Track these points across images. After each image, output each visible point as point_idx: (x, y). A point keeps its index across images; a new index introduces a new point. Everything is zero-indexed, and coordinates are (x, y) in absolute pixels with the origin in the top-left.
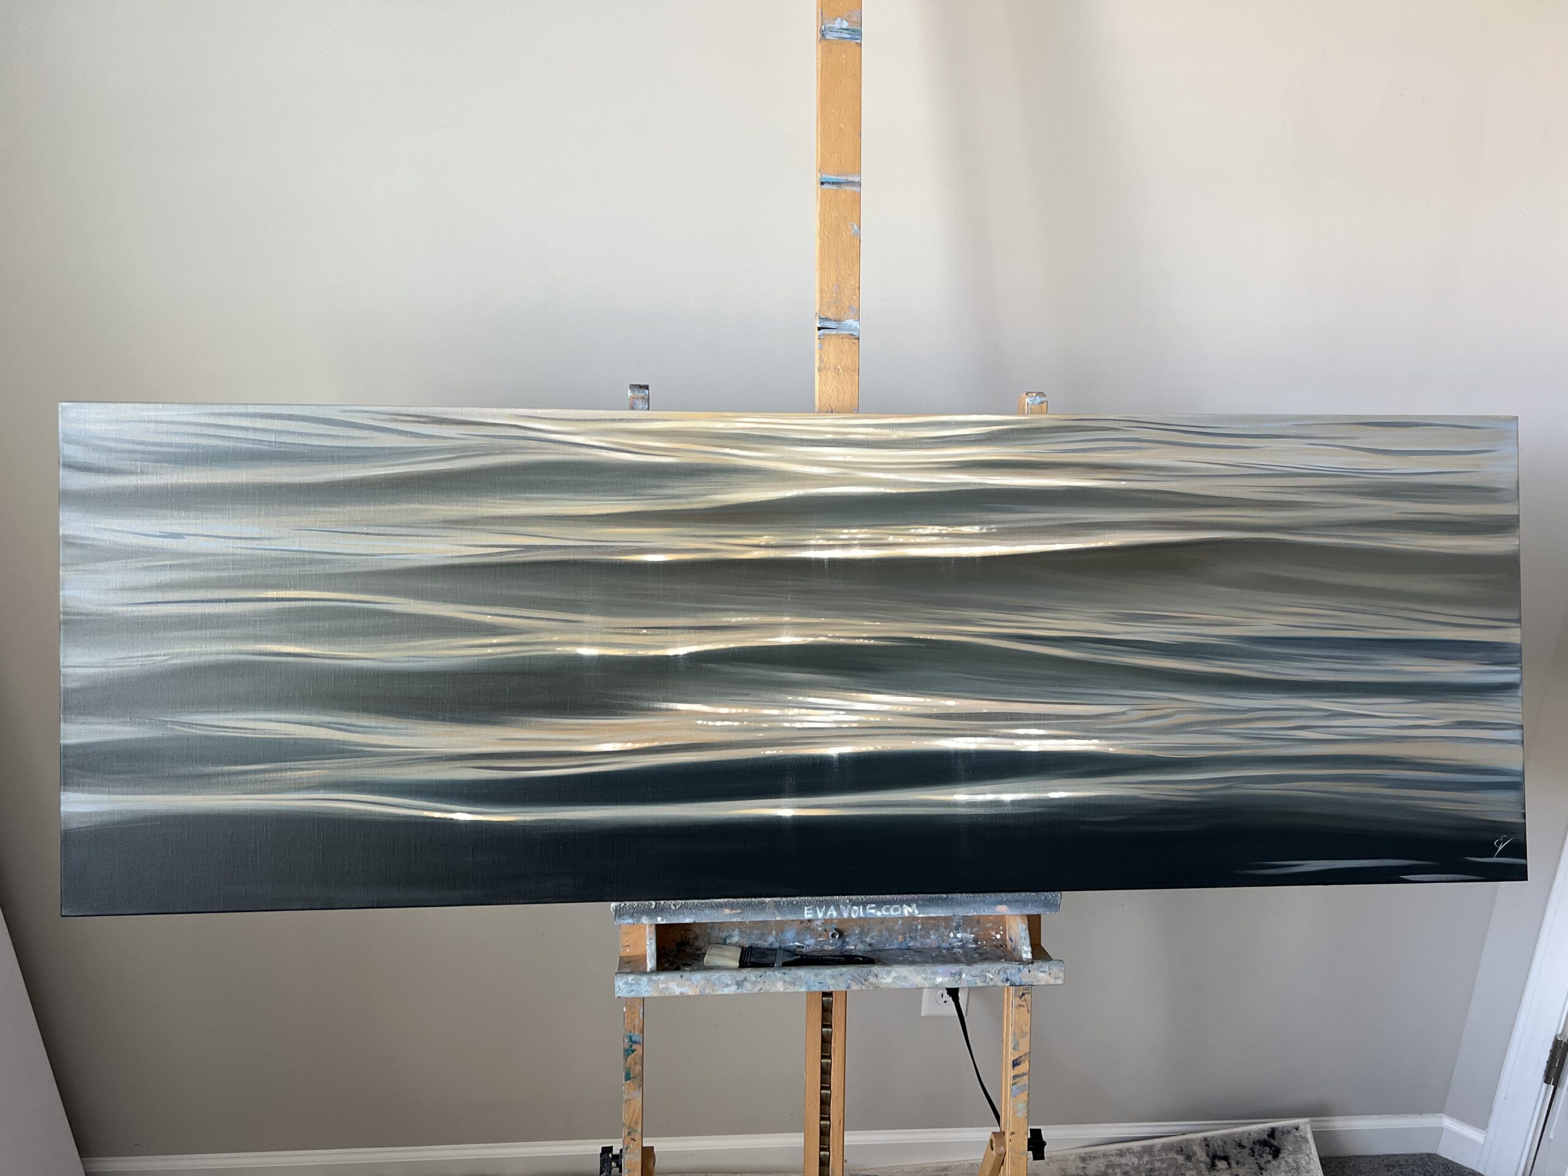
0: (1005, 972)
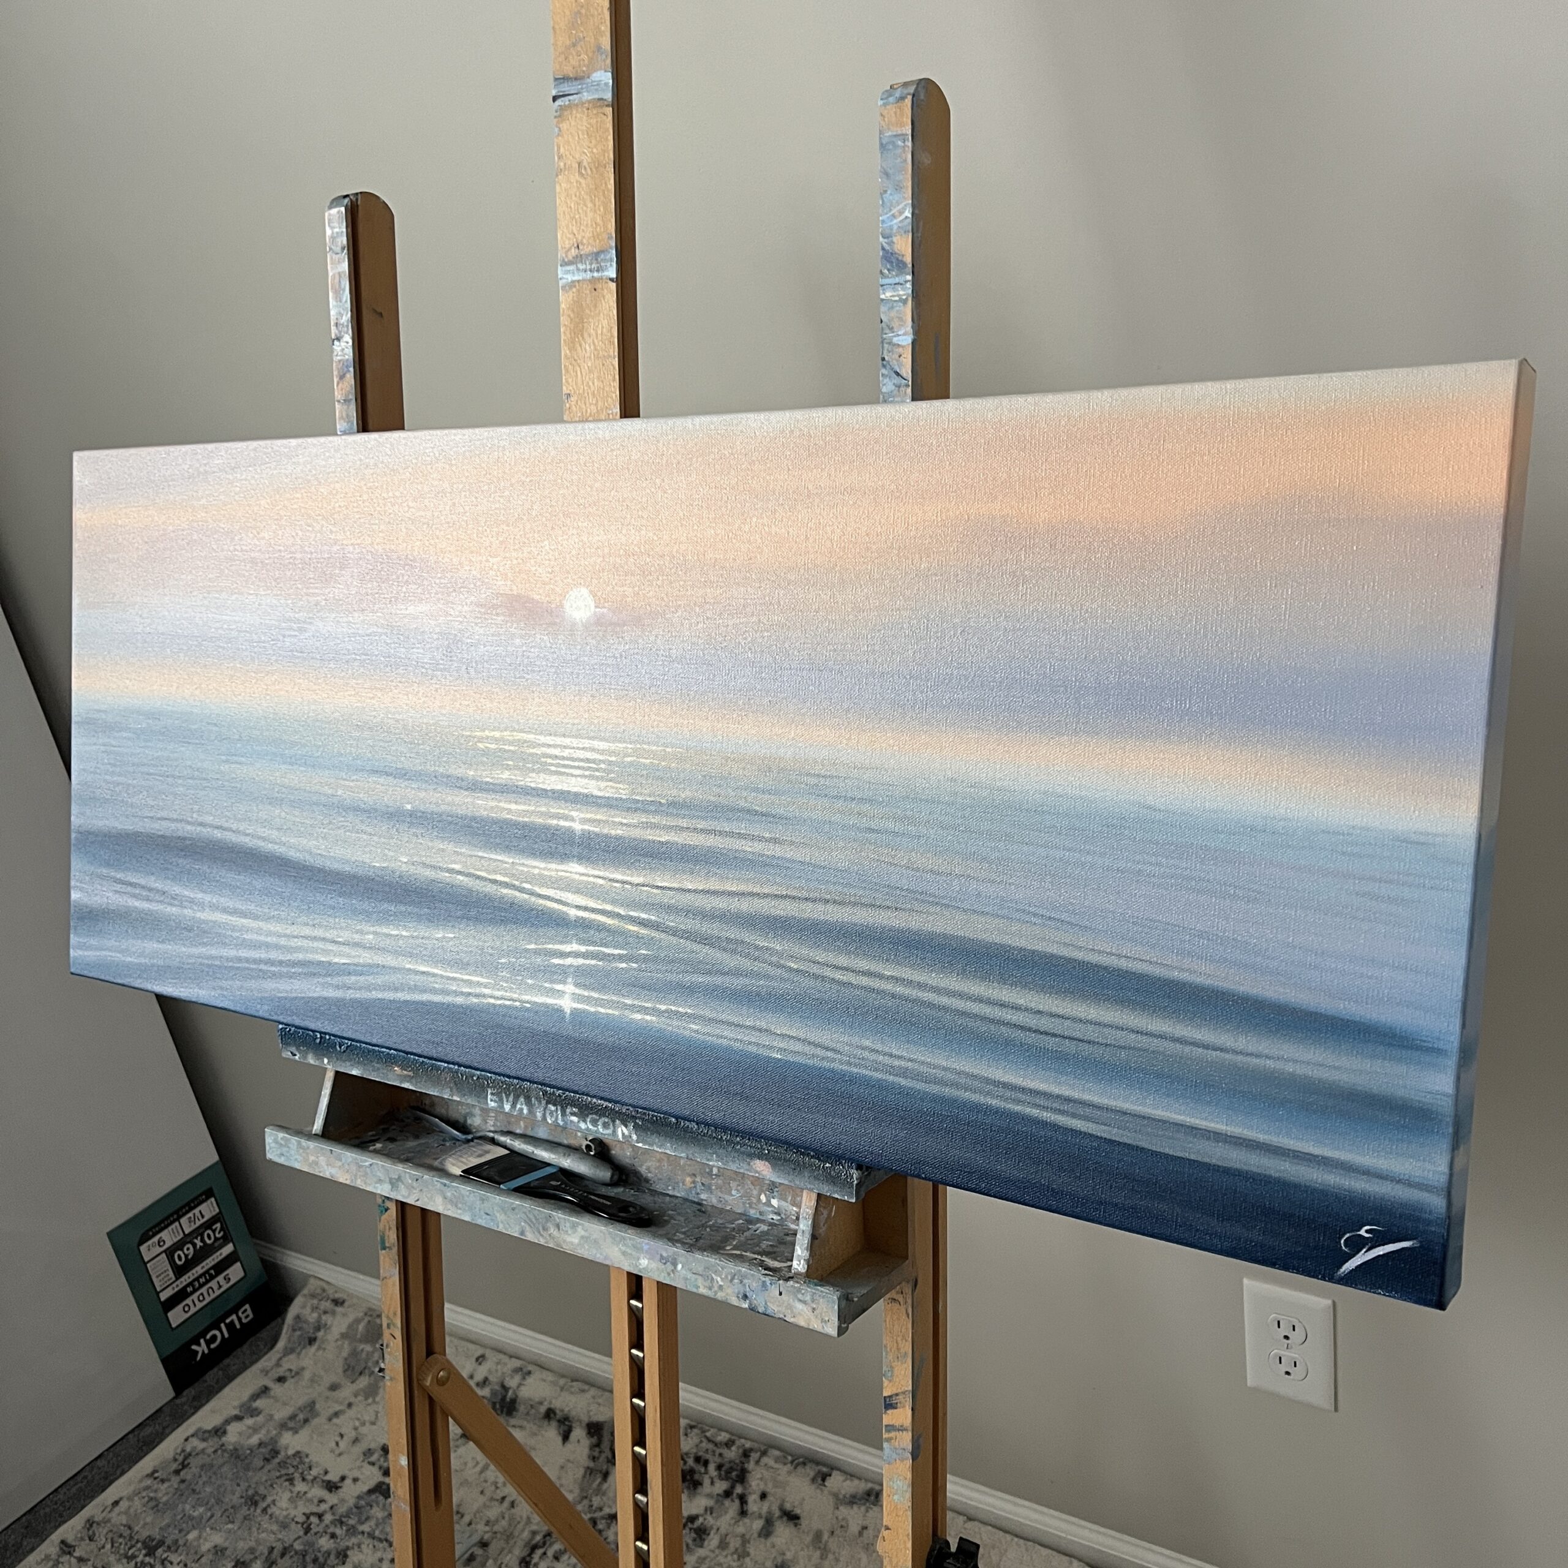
0: (741, 1282)
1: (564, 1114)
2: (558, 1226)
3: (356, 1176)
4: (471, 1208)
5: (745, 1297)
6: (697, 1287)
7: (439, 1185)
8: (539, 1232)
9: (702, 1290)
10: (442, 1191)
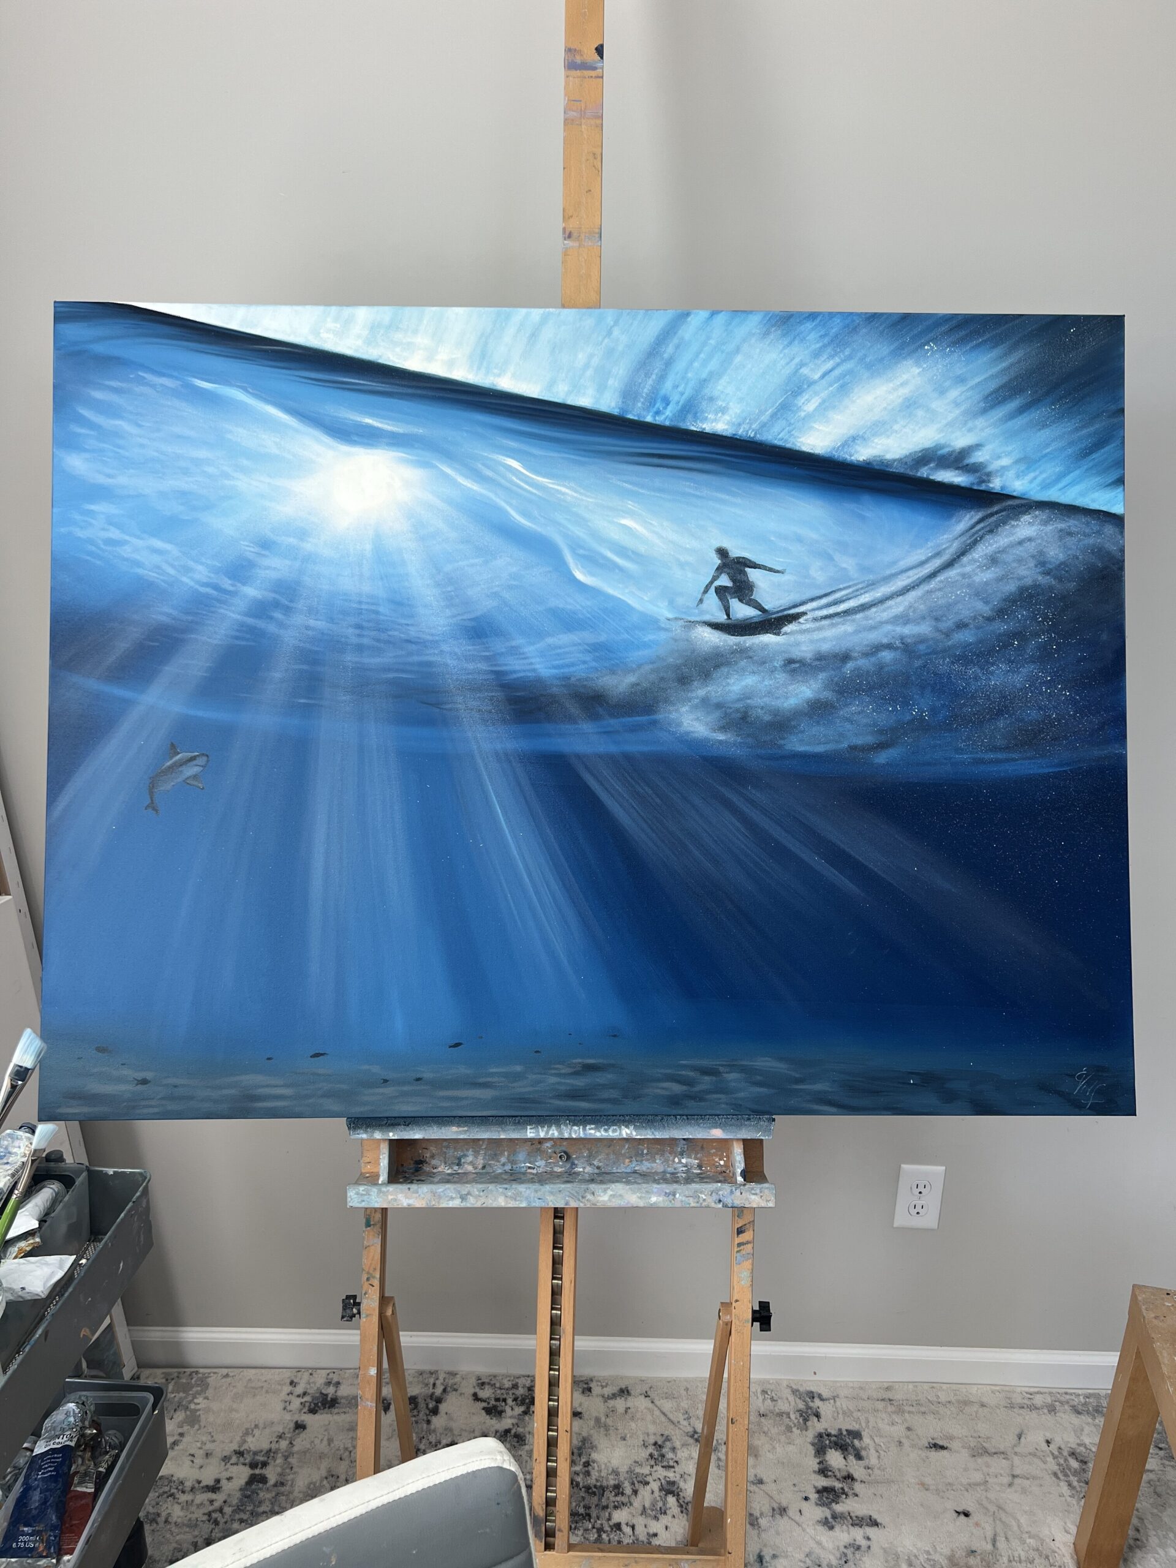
0: (717, 1193)
1: (584, 1129)
2: (593, 1194)
3: (430, 1201)
4: (527, 1198)
5: (720, 1201)
6: (689, 1204)
7: (501, 1190)
8: (579, 1200)
9: (693, 1205)
10: (504, 1194)
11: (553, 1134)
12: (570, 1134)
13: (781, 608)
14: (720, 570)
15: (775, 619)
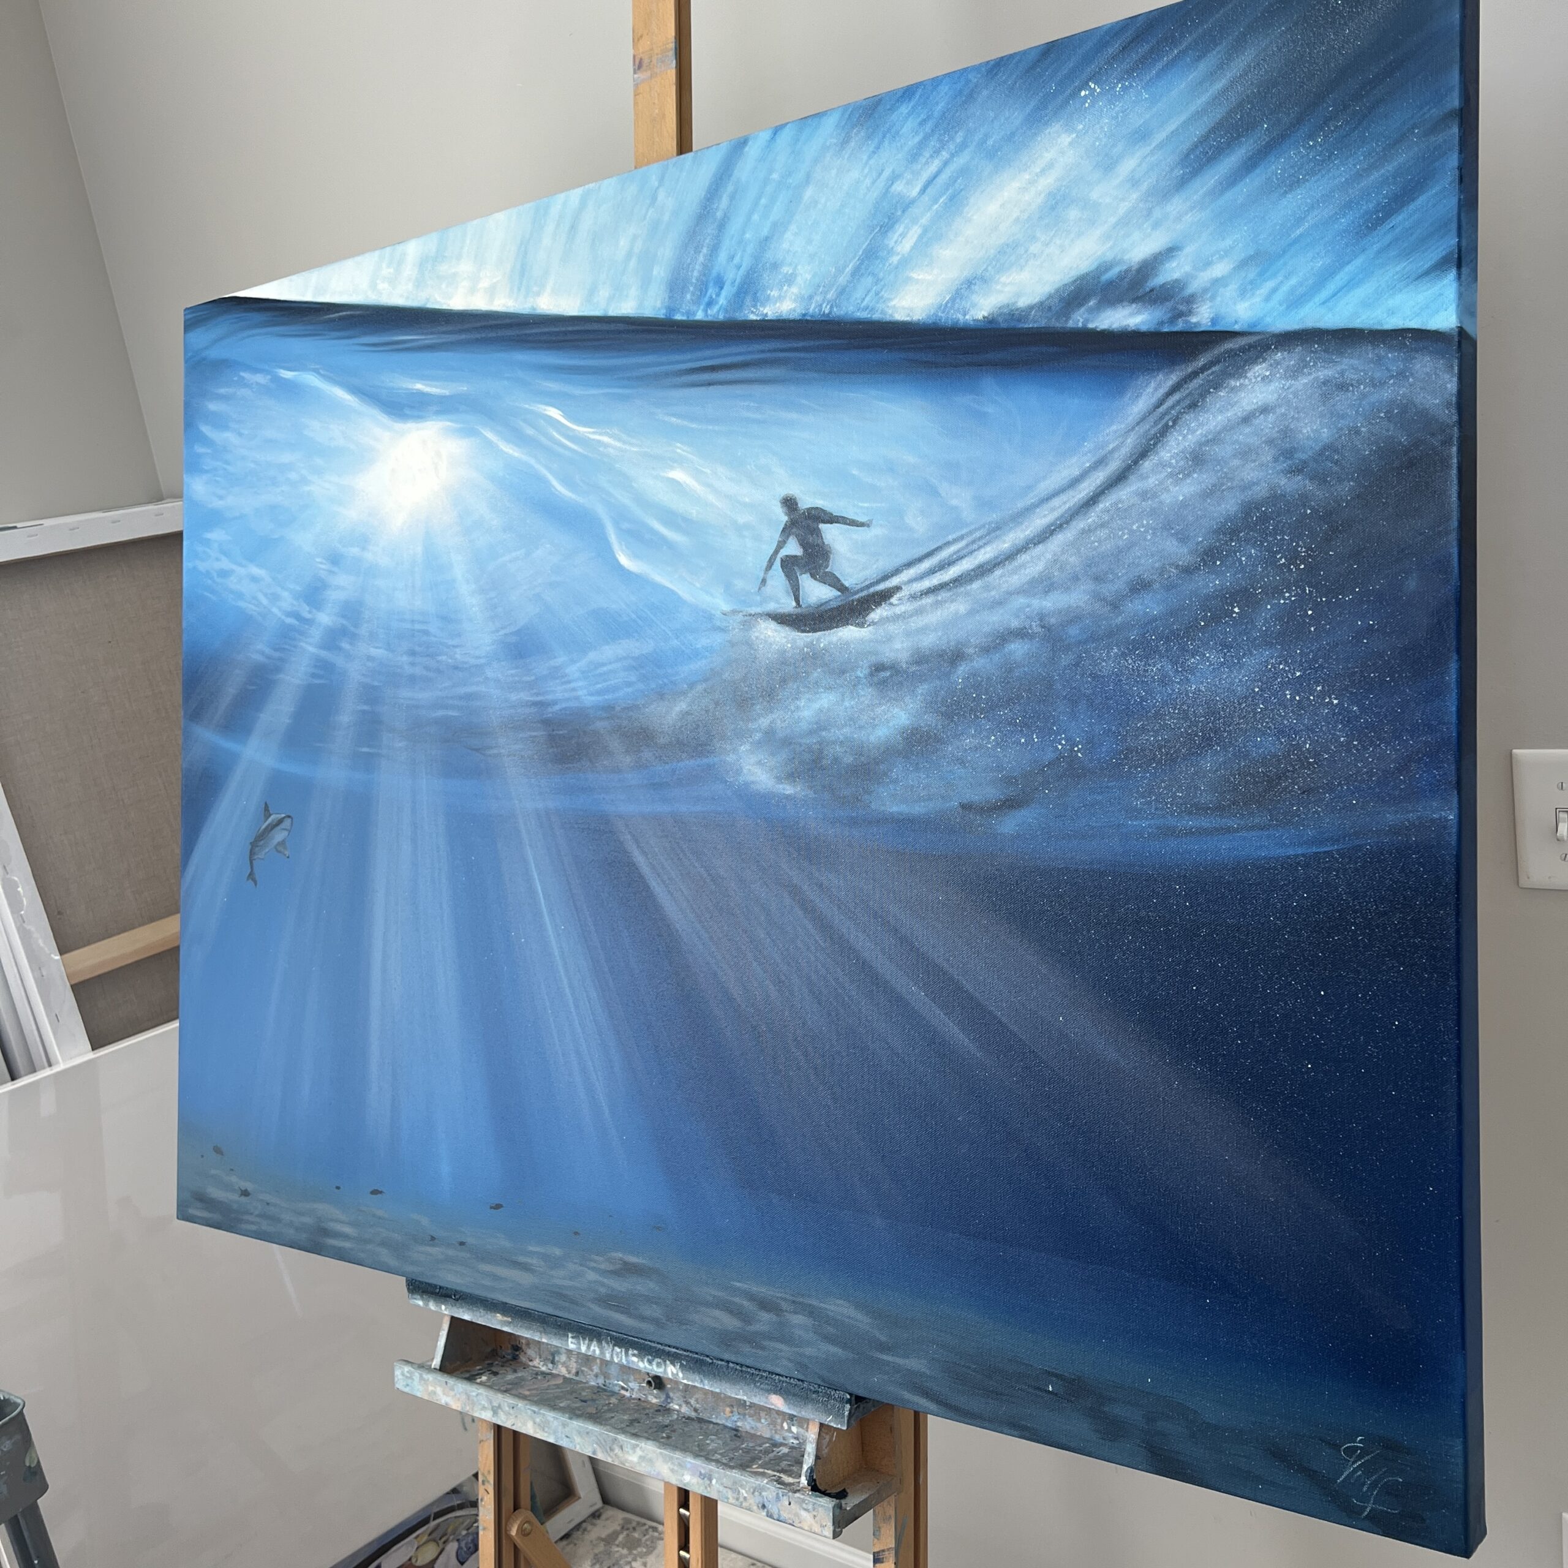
0: (761, 1493)
1: (627, 1355)
3: (465, 1404)
5: (764, 1506)
6: (728, 1499)
8: (607, 1452)
9: (732, 1501)
10: (533, 1417)
11: (594, 1351)
12: (612, 1356)
13: (867, 583)
14: (786, 531)
15: (858, 600)
